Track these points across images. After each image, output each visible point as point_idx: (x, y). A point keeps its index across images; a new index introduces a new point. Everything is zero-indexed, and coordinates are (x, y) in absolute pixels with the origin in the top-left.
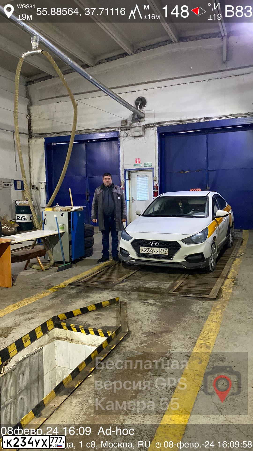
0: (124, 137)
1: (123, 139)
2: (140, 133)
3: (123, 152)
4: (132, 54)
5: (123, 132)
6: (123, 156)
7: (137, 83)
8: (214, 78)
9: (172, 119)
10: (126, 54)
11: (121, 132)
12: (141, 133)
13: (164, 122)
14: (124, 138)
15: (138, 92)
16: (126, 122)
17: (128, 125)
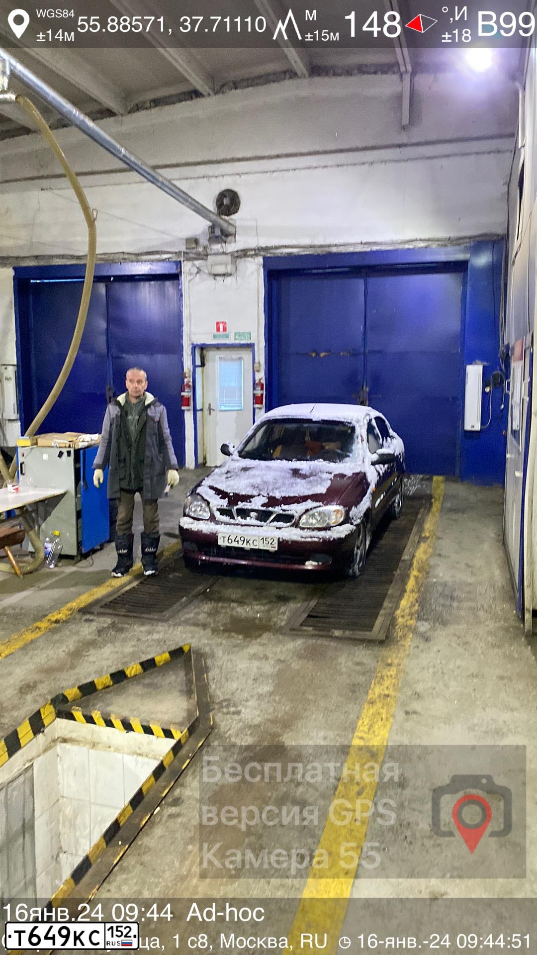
0: (191, 274)
1: (189, 278)
2: (226, 267)
3: (190, 306)
4: (209, 95)
5: (190, 263)
6: (190, 315)
7: (221, 158)
8: (382, 160)
9: (294, 242)
10: (195, 94)
11: (185, 262)
12: (229, 269)
13: (277, 248)
14: (192, 277)
15: (222, 177)
16: (196, 241)
17: (200, 249)
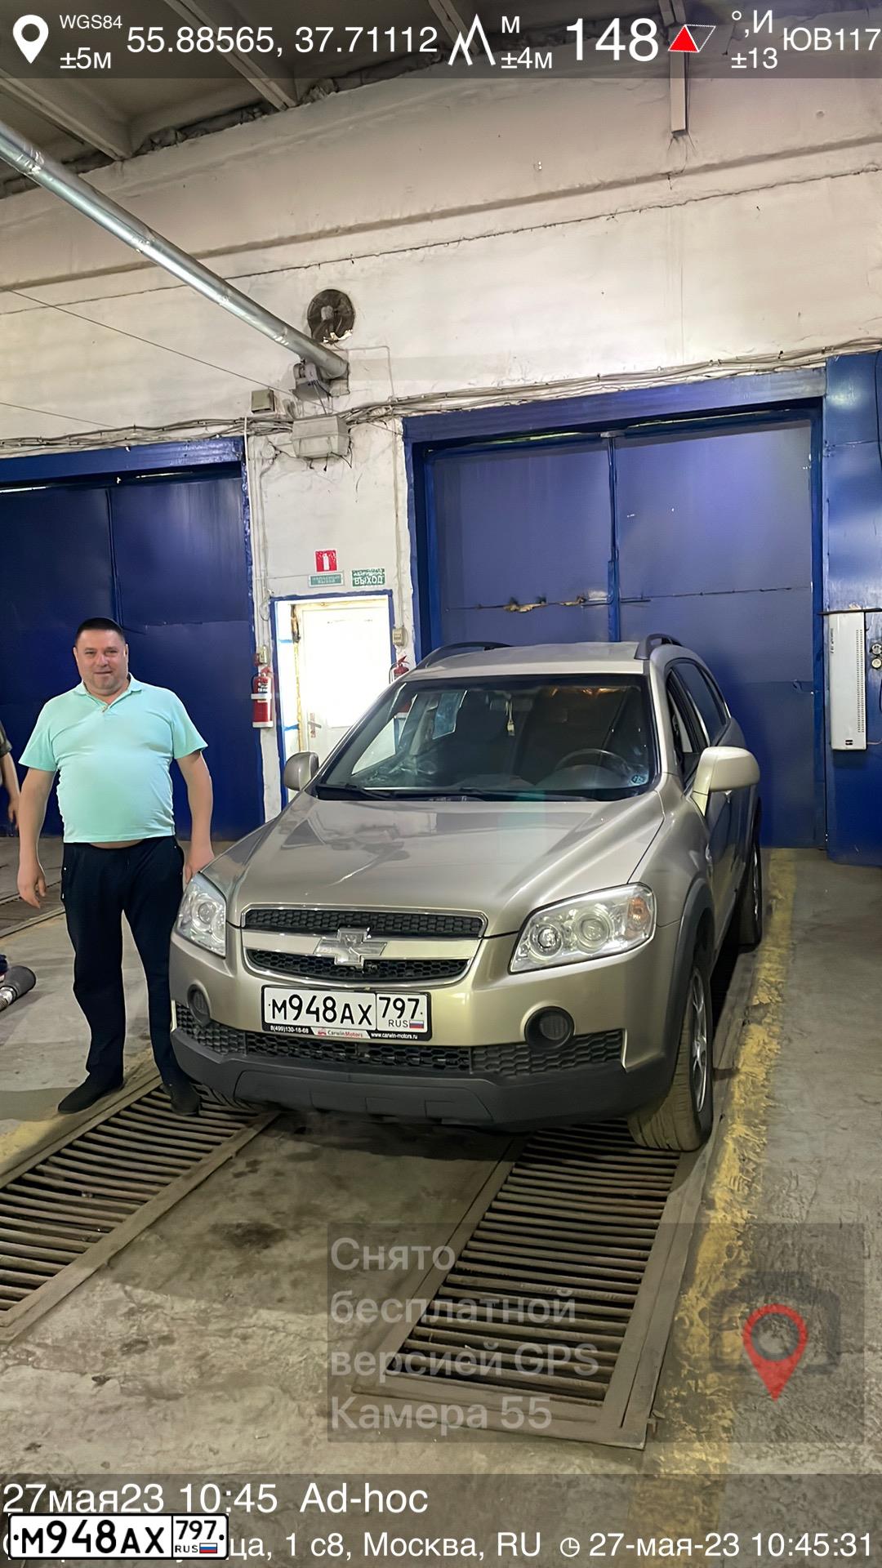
0: (263, 461)
1: (259, 468)
2: (329, 442)
3: (263, 523)
4: (286, 107)
5: (261, 440)
6: (265, 541)
7: (313, 230)
8: (634, 208)
11: (251, 439)
12: (335, 444)
13: (427, 399)
14: (265, 466)
15: (317, 268)
16: (271, 395)
17: (280, 411)
